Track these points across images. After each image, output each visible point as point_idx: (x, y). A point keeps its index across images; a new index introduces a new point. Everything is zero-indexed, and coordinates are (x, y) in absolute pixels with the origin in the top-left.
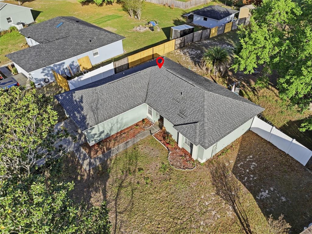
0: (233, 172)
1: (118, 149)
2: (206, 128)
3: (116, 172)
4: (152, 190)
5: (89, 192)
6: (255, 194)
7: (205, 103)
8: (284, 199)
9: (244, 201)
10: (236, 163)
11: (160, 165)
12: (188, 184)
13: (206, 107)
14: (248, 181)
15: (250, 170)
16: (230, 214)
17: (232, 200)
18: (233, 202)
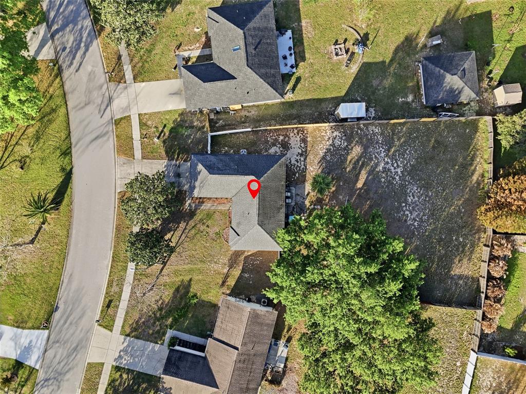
0: (245, 257)
1: (206, 206)
2: (239, 242)
3: (197, 217)
4: (205, 240)
5: (181, 220)
6: (242, 272)
7: (251, 231)
8: (251, 282)
9: (235, 271)
10: (250, 255)
11: (217, 231)
12: (221, 248)
13: (249, 233)
14: (247, 266)
15: (253, 263)
16: (225, 271)
17: (231, 267)
18: (231, 268)
